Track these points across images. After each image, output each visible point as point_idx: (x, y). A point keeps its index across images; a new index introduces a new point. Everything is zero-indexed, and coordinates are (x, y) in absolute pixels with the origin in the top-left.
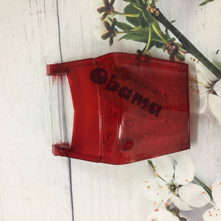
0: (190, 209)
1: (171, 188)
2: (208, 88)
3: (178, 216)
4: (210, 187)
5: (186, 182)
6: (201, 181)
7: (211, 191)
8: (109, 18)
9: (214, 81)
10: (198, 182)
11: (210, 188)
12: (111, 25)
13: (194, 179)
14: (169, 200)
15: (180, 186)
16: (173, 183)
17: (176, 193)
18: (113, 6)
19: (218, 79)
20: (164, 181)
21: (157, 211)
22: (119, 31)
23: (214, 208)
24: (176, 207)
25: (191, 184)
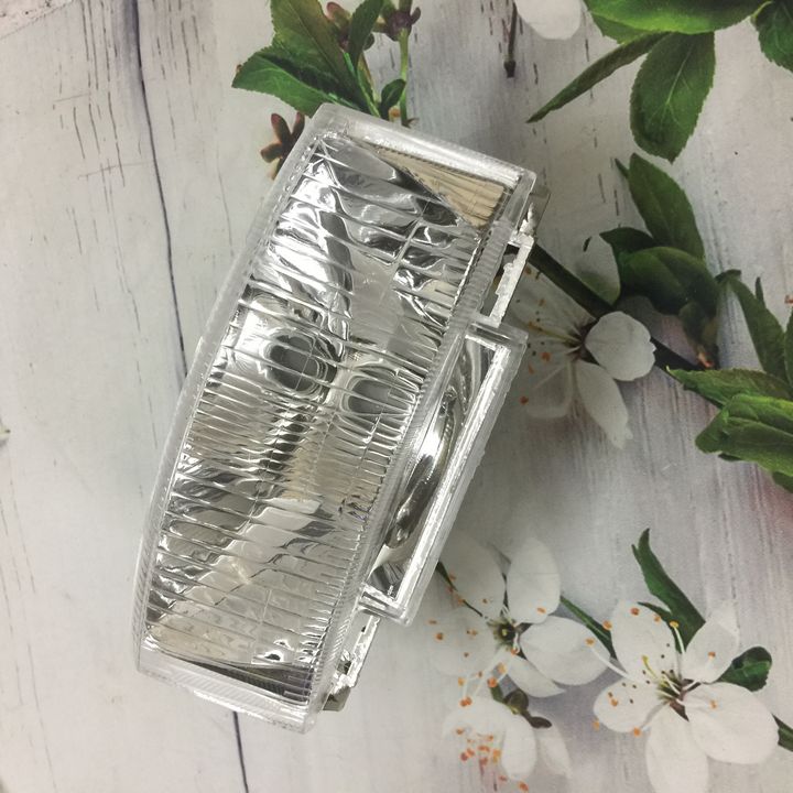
0: (556, 691)
1: (500, 633)
2: (573, 346)
3: (525, 714)
4: (606, 623)
5: (539, 613)
6: (581, 608)
7: (608, 633)
9: (585, 324)
11: (605, 627)
13: (560, 605)
14: (497, 670)
15: (525, 626)
16: (506, 620)
17: (514, 649)
19: (594, 319)
20: (481, 615)
21: (467, 707)
23: (622, 681)
24: (519, 690)
25: (555, 618)
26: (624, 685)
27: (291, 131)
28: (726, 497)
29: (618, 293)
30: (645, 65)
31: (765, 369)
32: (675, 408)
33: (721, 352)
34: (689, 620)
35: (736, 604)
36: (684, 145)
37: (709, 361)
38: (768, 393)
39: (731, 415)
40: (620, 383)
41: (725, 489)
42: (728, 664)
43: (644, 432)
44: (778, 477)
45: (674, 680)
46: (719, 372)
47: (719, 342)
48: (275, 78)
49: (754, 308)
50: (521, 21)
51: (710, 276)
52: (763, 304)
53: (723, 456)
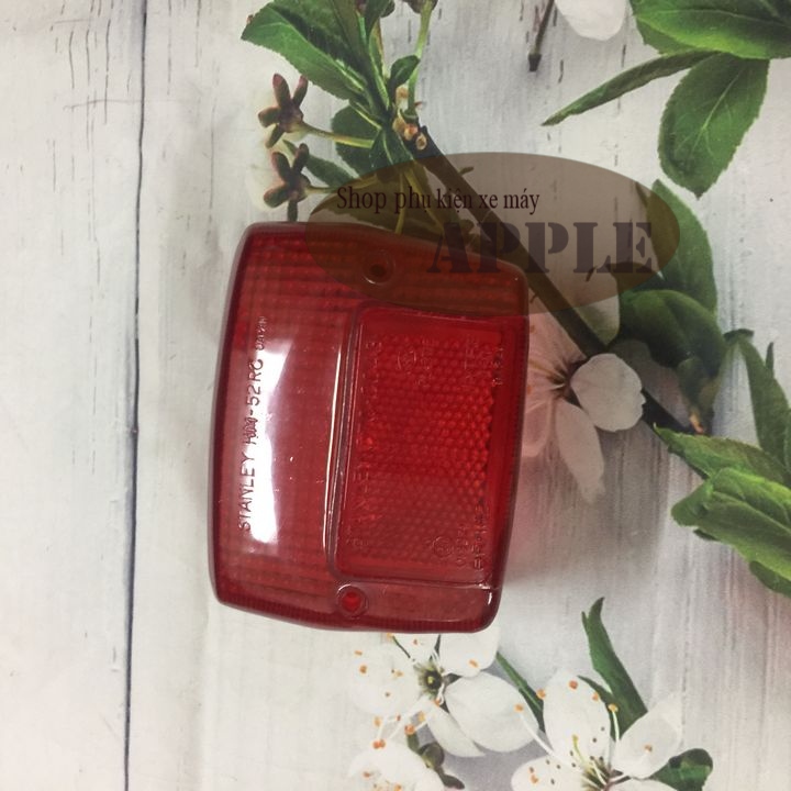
0: (475, 753)
1: (426, 679)
2: (557, 382)
3: (439, 770)
4: (541, 691)
5: (471, 666)
6: (516, 669)
7: (541, 703)
8: (286, 142)
9: (575, 359)
10: (508, 671)
11: (539, 696)
12: (291, 163)
13: (494, 662)
14: (417, 717)
15: (454, 678)
16: (433, 666)
17: (438, 699)
18: (302, 107)
19: (584, 357)
20: (409, 657)
21: (380, 749)
22: (313, 184)
23: (548, 758)
24: (436, 743)
25: (486, 674)
26: (548, 762)
27: (292, 95)
28: (694, 579)
29: (616, 333)
30: (685, 81)
31: (762, 445)
32: (655, 470)
33: (716, 417)
34: (630, 706)
35: (684, 698)
36: (715, 181)
37: (701, 425)
38: (760, 472)
39: (715, 489)
40: (600, 431)
41: (694, 572)
42: (664, 762)
43: (618, 490)
44: (755, 567)
45: (603, 769)
46: (709, 439)
47: (716, 407)
48: (283, 34)
49: (762, 375)
50: (556, 12)
51: (719, 333)
52: (772, 374)
53: (698, 532)
